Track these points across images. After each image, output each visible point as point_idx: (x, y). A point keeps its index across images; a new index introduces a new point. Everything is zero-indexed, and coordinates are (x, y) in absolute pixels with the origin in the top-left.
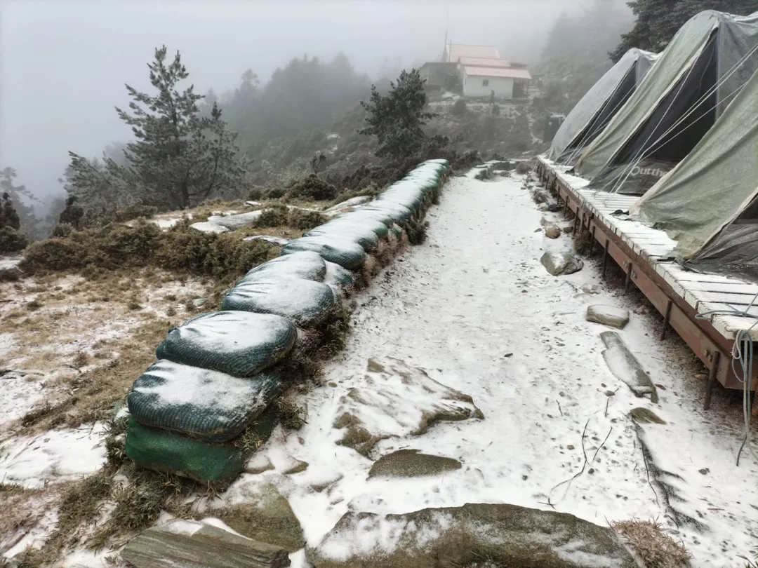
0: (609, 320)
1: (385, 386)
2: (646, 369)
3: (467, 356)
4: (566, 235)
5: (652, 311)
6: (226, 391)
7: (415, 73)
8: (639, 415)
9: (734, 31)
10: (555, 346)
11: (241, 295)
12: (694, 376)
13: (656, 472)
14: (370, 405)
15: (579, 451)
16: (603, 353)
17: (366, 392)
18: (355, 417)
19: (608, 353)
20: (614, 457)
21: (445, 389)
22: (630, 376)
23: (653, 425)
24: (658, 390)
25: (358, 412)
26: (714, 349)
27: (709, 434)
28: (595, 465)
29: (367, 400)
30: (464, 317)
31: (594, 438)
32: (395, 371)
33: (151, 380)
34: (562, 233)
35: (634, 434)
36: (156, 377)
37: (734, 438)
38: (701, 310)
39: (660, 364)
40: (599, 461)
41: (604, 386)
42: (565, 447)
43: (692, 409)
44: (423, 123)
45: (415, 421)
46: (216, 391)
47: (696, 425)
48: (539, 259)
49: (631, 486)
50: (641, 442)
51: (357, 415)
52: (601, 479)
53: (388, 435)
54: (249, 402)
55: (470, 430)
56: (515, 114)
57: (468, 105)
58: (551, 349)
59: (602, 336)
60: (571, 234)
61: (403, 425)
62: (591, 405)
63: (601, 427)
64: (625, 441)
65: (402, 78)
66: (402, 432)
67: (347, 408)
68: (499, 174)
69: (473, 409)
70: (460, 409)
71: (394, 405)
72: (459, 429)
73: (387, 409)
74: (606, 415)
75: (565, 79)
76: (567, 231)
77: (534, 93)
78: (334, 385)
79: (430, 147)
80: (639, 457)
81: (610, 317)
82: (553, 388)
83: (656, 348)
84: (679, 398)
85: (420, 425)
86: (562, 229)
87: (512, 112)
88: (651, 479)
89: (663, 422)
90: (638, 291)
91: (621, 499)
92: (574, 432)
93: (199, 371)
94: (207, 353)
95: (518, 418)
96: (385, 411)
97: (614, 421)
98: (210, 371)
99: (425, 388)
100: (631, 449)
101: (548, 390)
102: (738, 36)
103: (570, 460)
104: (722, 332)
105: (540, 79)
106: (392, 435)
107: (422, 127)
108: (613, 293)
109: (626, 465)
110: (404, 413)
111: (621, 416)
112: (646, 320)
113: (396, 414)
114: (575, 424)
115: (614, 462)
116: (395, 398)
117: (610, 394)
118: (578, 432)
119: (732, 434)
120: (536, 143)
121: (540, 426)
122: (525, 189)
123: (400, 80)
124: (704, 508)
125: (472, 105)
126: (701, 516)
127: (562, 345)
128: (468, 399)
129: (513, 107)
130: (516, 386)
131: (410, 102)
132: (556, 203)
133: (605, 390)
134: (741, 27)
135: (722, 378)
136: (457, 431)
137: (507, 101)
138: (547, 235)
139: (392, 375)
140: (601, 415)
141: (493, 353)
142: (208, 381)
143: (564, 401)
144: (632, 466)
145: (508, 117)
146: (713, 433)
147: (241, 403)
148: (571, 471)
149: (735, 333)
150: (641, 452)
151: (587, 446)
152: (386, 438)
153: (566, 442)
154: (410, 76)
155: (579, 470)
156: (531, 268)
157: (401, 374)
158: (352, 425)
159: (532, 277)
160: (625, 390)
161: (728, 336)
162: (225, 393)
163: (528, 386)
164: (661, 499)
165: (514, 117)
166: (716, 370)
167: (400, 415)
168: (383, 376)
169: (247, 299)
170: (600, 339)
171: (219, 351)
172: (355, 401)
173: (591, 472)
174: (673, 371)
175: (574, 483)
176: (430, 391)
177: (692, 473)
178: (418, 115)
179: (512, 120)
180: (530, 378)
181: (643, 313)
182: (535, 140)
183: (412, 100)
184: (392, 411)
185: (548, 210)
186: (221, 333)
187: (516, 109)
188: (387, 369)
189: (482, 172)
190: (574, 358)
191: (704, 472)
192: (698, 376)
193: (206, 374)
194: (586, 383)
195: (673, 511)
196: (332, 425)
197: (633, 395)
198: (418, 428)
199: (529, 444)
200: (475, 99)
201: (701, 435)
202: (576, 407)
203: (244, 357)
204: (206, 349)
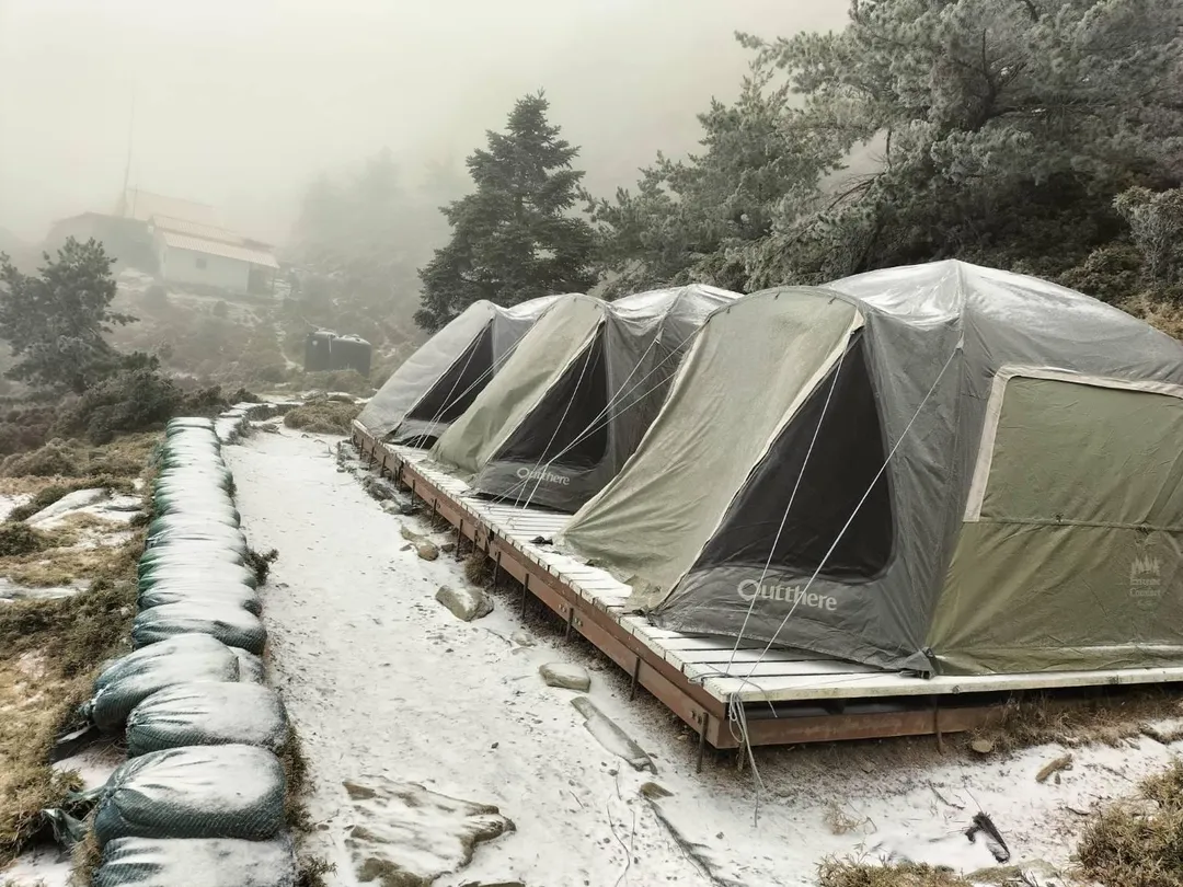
0: (574, 683)
1: (391, 814)
2: (633, 738)
3: (450, 756)
4: (446, 556)
5: (610, 666)
6: (256, 862)
7: (96, 246)
8: (650, 791)
9: (621, 327)
10: (533, 725)
11: (172, 722)
12: (676, 738)
13: (686, 846)
14: (393, 842)
15: (614, 842)
16: (585, 724)
17: (376, 828)
18: (387, 862)
19: (590, 724)
20: (646, 841)
21: (464, 804)
22: (623, 749)
23: (664, 798)
24: (652, 759)
25: (385, 854)
26: (701, 711)
27: (709, 798)
28: (636, 854)
29: (387, 838)
30: (404, 700)
31: (621, 826)
32: (390, 792)
33: (136, 871)
34: (440, 553)
35: (652, 812)
36: (142, 865)
37: (729, 797)
38: (689, 673)
39: (640, 728)
40: (637, 849)
41: (604, 764)
42: (602, 841)
43: (687, 774)
44: (106, 329)
45: (457, 851)
46: (244, 865)
47: (696, 792)
48: (433, 597)
49: (673, 865)
50: (661, 818)
51: (387, 859)
52: (647, 867)
53: (438, 873)
54: (291, 870)
55: (509, 846)
56: (253, 319)
57: (170, 295)
58: (532, 729)
59: (575, 703)
60: (453, 554)
61: (446, 858)
62: (603, 788)
63: (621, 811)
64: (647, 822)
65: (69, 250)
66: (451, 866)
67: (365, 853)
68: (261, 428)
69: (504, 821)
70: (493, 824)
71: (422, 836)
72: (500, 849)
73: (416, 843)
74: (620, 798)
75: (331, 276)
76: (447, 550)
77: (282, 291)
78: (325, 828)
79: (140, 378)
80: (667, 835)
81: (573, 679)
82: (561, 778)
83: (629, 709)
84: (672, 764)
85: (465, 853)
86: (439, 546)
87: (249, 316)
88: (686, 855)
89: (671, 795)
90: (583, 639)
91: (672, 880)
92: (602, 824)
93: (202, 843)
94: (210, 816)
95: (545, 821)
96: (416, 846)
97: (629, 802)
98: (219, 840)
99: (441, 807)
100: (657, 829)
101: (556, 781)
102: (626, 335)
103: (613, 854)
104: (716, 695)
105: (293, 270)
106: (442, 873)
107: (105, 336)
108: (550, 643)
109: (660, 847)
110: (439, 843)
111: (635, 796)
112: (606, 676)
113: (431, 846)
114: (598, 815)
115: (649, 846)
116: (417, 828)
117: (614, 773)
118: (605, 822)
119: (727, 793)
120: (294, 371)
121: (570, 824)
122: (343, 471)
123: (65, 253)
124: (736, 870)
125: (175, 296)
126: (737, 877)
127: (540, 722)
128: (494, 810)
129: (251, 308)
130: (523, 783)
131: (84, 292)
132: (409, 502)
133: (608, 769)
134: (627, 326)
135: (713, 739)
136: (498, 851)
137: (239, 298)
138: (420, 556)
139: (388, 799)
140: (616, 799)
141: (476, 746)
142: (225, 854)
143: (576, 790)
144: (665, 846)
145: (242, 323)
146: (712, 796)
147: (281, 873)
148: (620, 865)
149: (729, 696)
150: (666, 830)
151: (620, 835)
152: (438, 877)
153: (601, 836)
154: (85, 248)
155: (625, 863)
156: (432, 612)
157: (401, 796)
158: (388, 872)
159: (443, 627)
160: (625, 768)
161: (723, 700)
162: (256, 865)
163: (534, 781)
164: (702, 871)
165: (251, 324)
166: (705, 732)
167: (435, 847)
168: (379, 803)
169: (184, 727)
170: (573, 709)
171: (226, 810)
172: (371, 842)
173: (636, 861)
174: (655, 736)
175: (629, 877)
176: (451, 810)
177: (711, 840)
178: (100, 316)
179: (249, 328)
180: (532, 770)
181: (601, 669)
182: (290, 365)
183: (87, 289)
184: (424, 845)
185: (401, 512)
186: (203, 784)
187: (255, 313)
188: (378, 792)
189: (237, 426)
190: (560, 735)
191: (720, 836)
192: (680, 738)
193: (216, 844)
194: (588, 766)
195: (716, 879)
196: (357, 880)
197: (633, 769)
198: (465, 857)
199: (571, 847)
200: (183, 286)
201: (705, 801)
202: (590, 795)
203: (262, 812)
204: (205, 810)
